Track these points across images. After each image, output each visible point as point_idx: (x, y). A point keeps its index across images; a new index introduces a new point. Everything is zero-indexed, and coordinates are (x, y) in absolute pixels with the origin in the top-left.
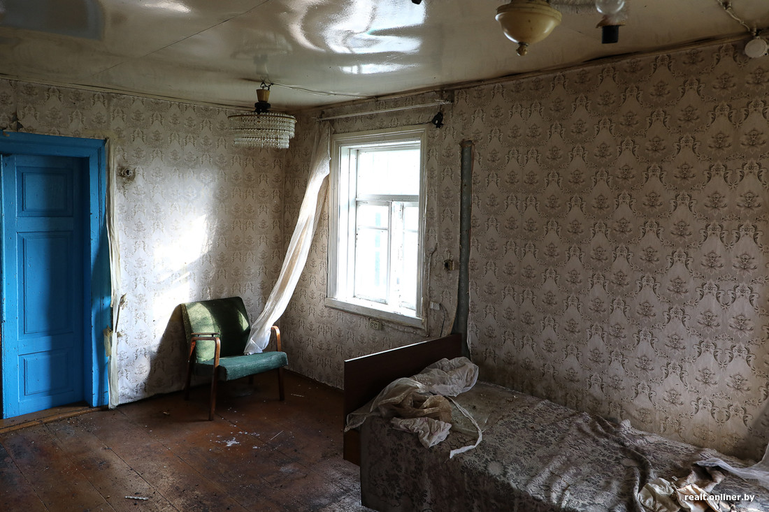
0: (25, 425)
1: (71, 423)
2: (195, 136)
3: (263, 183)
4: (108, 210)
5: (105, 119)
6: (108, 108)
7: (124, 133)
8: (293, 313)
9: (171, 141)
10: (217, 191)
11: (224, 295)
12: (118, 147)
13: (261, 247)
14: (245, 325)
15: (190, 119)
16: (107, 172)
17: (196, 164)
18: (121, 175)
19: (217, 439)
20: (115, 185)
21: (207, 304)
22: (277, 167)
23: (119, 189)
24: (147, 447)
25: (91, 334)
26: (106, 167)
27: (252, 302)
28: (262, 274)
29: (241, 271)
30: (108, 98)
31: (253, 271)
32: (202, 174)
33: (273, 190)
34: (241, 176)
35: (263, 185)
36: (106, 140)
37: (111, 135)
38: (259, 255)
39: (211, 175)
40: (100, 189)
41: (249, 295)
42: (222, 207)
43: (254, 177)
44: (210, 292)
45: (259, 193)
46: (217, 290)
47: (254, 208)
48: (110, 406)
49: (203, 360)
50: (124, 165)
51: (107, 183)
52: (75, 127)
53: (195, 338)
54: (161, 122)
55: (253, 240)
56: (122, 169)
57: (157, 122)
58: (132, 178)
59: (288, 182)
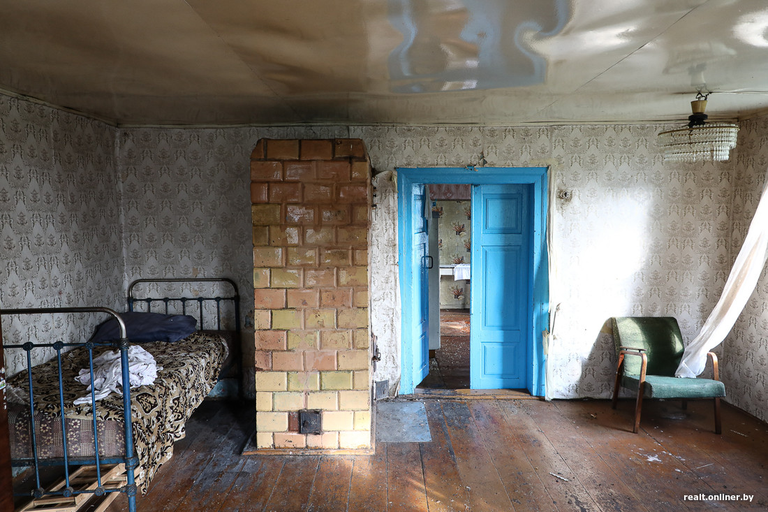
0: (483, 397)
1: (516, 404)
2: (630, 155)
3: (706, 198)
4: (548, 228)
5: (548, 149)
6: (551, 139)
7: (564, 160)
8: (739, 342)
9: (606, 163)
10: (652, 209)
11: (657, 314)
12: (559, 172)
13: (700, 268)
14: (678, 347)
15: (625, 140)
16: (548, 195)
17: (630, 183)
18: (560, 197)
19: (639, 451)
20: (555, 205)
21: (639, 320)
22: (725, 181)
23: (558, 210)
24: (573, 439)
25: (532, 333)
26: (548, 191)
27: (689, 324)
28: (702, 297)
29: (676, 291)
30: (551, 129)
31: (691, 292)
32: (636, 193)
33: (718, 205)
34: (679, 192)
35: (706, 200)
36: (548, 168)
37: (553, 162)
38: (699, 276)
39: (646, 193)
40: (542, 211)
41: (685, 316)
42: (657, 225)
43: (694, 193)
44: (642, 309)
45: (701, 210)
46: (650, 308)
47: (693, 226)
48: (546, 398)
49: (630, 373)
50: (563, 188)
51: (548, 205)
52: (524, 159)
53: (623, 351)
54: (597, 146)
55: (692, 259)
56: (561, 191)
57: (593, 147)
58: (569, 200)
59: (738, 197)
